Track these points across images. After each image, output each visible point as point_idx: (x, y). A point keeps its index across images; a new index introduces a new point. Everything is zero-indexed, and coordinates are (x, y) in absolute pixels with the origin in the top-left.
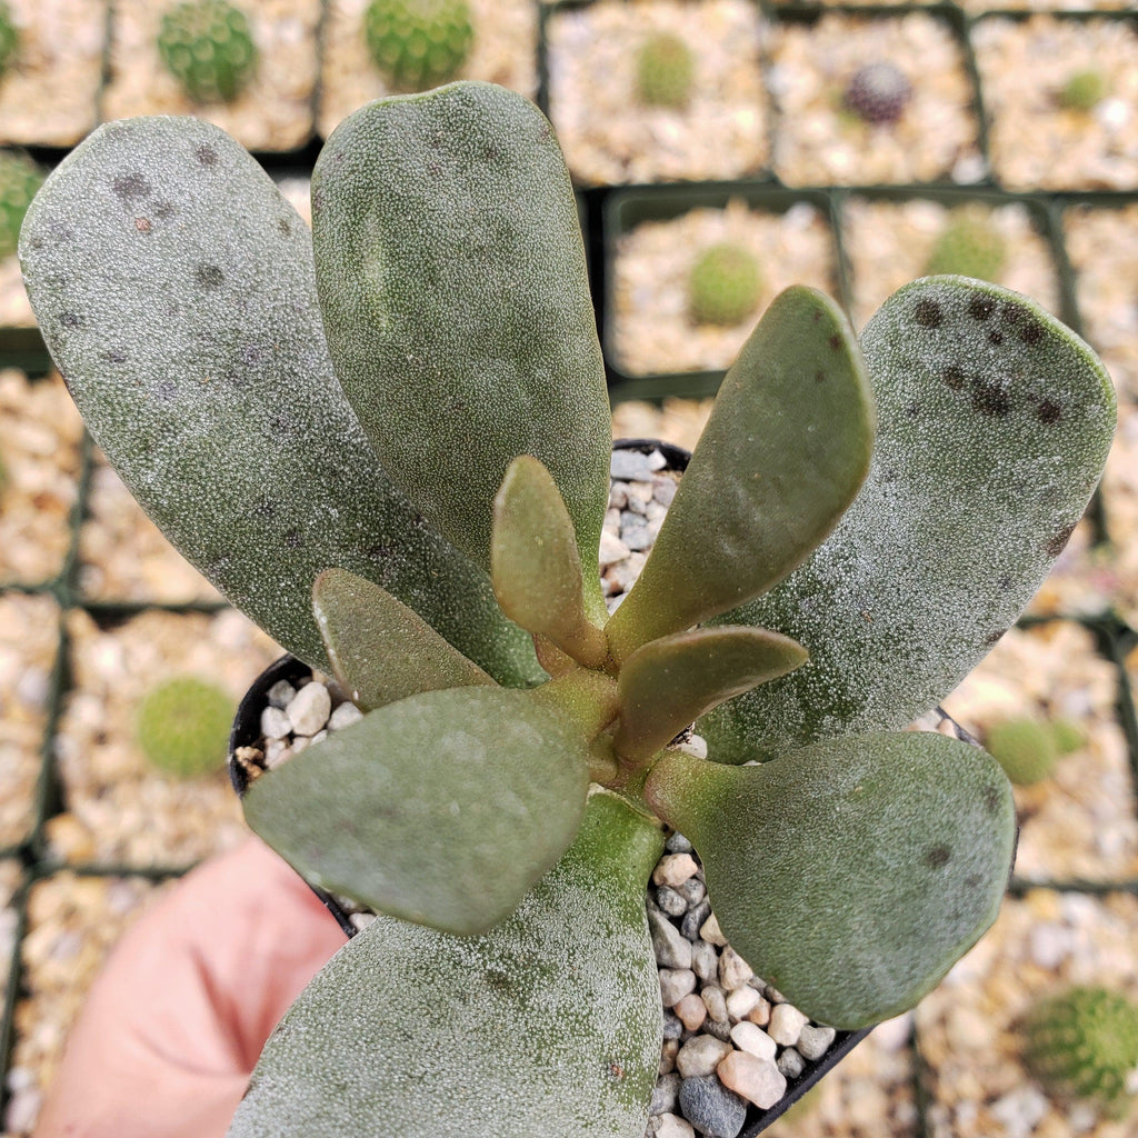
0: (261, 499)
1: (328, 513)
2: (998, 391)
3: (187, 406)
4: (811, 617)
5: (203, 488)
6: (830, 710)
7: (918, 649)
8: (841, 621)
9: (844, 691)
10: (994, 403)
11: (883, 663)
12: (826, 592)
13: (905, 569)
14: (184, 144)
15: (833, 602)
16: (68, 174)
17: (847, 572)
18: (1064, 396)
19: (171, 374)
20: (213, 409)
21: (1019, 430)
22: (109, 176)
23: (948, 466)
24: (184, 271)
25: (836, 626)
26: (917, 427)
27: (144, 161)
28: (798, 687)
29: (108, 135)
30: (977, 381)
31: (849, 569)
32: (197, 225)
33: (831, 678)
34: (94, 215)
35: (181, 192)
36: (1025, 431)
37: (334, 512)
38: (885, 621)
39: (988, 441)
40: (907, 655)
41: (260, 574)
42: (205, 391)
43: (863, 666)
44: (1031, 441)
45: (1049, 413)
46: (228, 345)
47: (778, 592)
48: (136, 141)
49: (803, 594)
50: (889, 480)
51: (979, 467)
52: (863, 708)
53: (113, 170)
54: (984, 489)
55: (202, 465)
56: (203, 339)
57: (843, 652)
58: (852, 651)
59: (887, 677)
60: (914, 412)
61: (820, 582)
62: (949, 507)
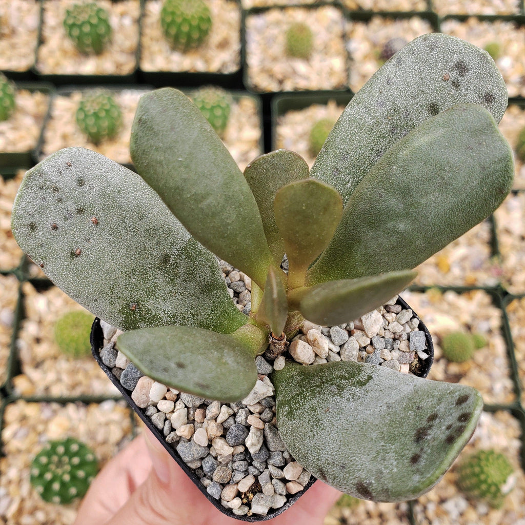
0: (348, 153)
1: (348, 182)
2: (425, 435)
3: (377, 113)
4: (327, 390)
5: (347, 130)
6: (291, 407)
7: (314, 435)
8: (325, 401)
9: (297, 410)
10: (420, 435)
11: (308, 422)
12: (338, 393)
13: (347, 421)
14: (490, 87)
15: (333, 396)
16: (458, 43)
17: (347, 399)
18: (422, 463)
19: (388, 103)
20: (378, 124)
21: (408, 450)
22: (463, 58)
23: (392, 426)
24: (432, 98)
25: (323, 400)
26: (411, 410)
27: (475, 71)
28: (300, 392)
29: (482, 54)
30: (430, 427)
31: (348, 400)
32: (455, 100)
33: (302, 403)
34: (444, 57)
35: (467, 90)
36: (407, 452)
37: (349, 185)
38: (325, 418)
39: (403, 439)
40: (311, 431)
41: (321, 164)
42: (385, 119)
43: (307, 414)
44: (403, 456)
45: (415, 459)
46: (407, 124)
47: (340, 377)
48: (483, 66)
49: (338, 386)
50: (387, 407)
51: (392, 439)
52: (291, 420)
53: (466, 60)
54: (382, 443)
55: (356, 126)
56: (406, 113)
57: (312, 404)
58: (312, 408)
59: (303, 426)
60: (418, 408)
61: (343, 391)
62: (374, 432)
